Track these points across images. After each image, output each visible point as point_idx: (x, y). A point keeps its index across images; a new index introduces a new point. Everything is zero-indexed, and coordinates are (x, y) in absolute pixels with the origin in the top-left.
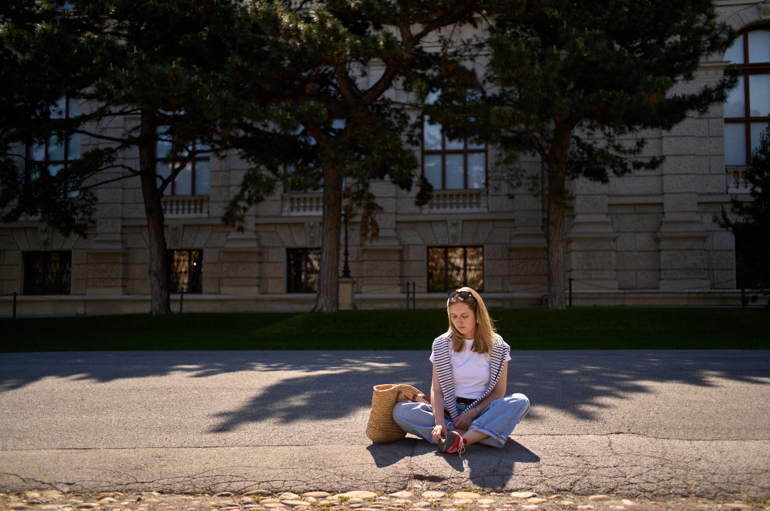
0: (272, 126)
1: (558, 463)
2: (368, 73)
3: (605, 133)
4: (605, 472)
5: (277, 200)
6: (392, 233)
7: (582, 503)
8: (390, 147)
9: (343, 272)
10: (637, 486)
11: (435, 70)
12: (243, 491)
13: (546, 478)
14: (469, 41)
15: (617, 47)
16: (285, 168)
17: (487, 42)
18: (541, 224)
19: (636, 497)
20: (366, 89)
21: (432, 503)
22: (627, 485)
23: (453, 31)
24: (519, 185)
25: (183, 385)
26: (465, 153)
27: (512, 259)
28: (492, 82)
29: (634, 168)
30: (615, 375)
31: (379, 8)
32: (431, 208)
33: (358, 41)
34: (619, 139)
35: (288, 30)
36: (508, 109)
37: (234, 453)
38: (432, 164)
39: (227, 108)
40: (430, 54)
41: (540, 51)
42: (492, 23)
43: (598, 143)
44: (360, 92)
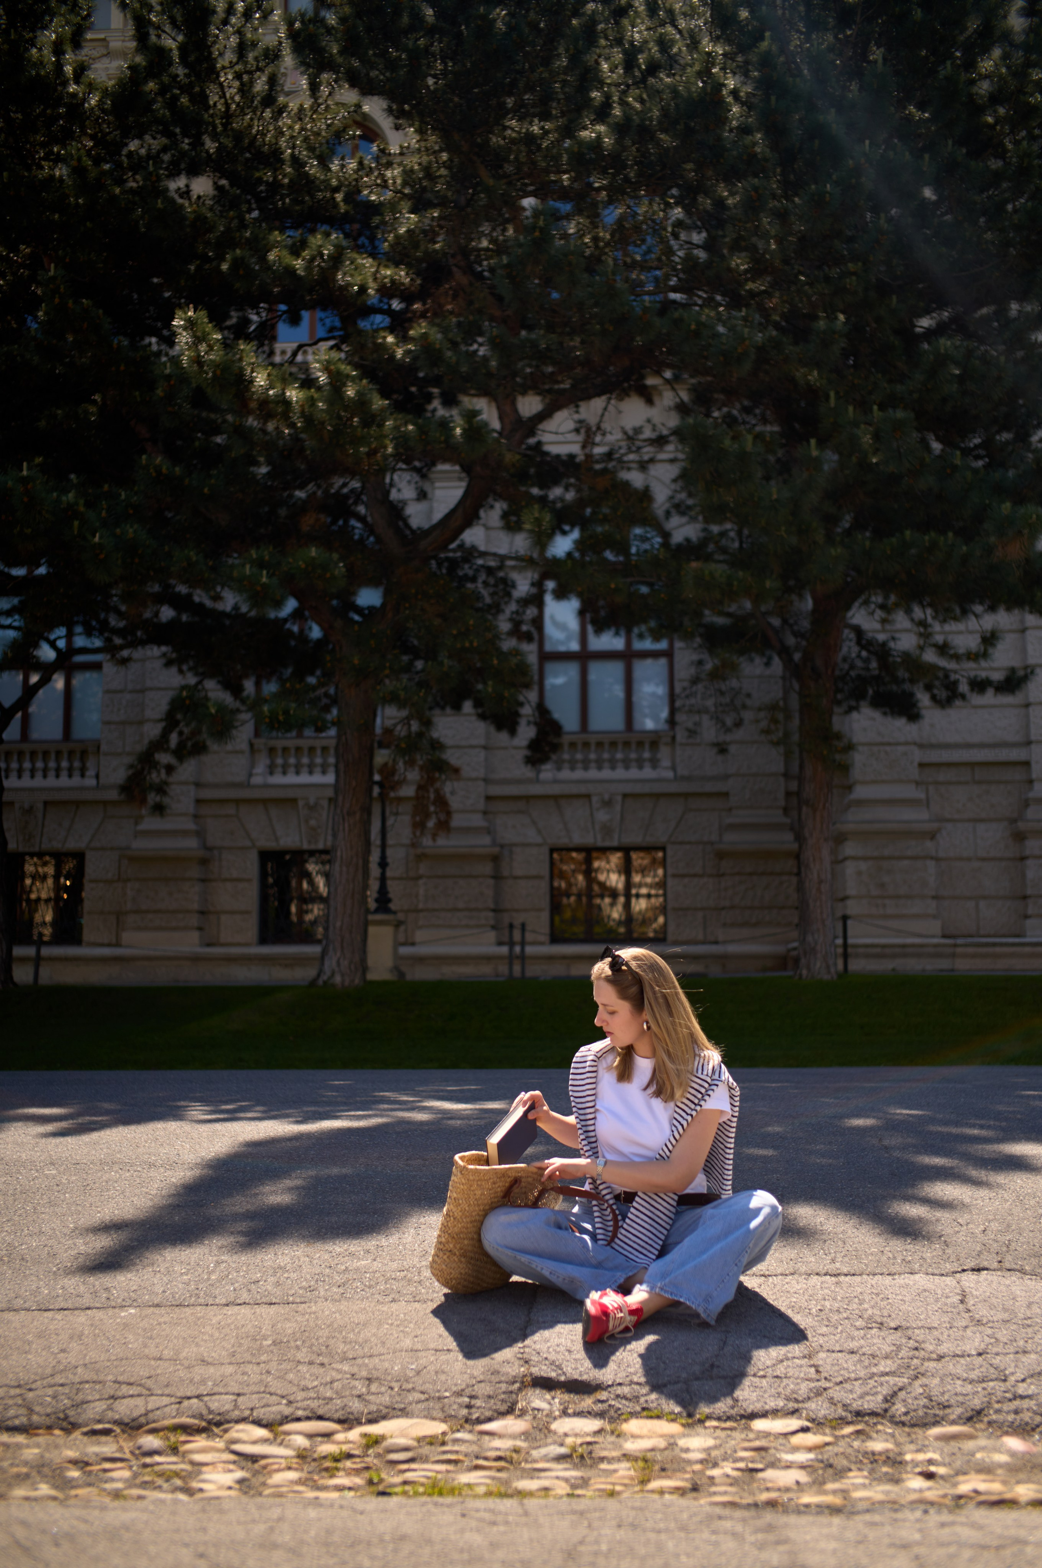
0: (229, 600)
1: (853, 1345)
2: (429, 495)
3: (912, 620)
4: (958, 1368)
5: (242, 752)
6: (477, 821)
7: (912, 1447)
8: (475, 644)
9: (377, 900)
10: (1032, 1403)
11: (567, 488)
12: (143, 1420)
13: (828, 1385)
14: (638, 430)
15: (936, 446)
16: (258, 684)
17: (671, 434)
18: (782, 803)
19: (1033, 1430)
20: (426, 526)
21: (574, 1449)
22: (1010, 1400)
23: (605, 409)
24: (738, 724)
25: (24, 1156)
26: (628, 657)
27: (723, 875)
28: (682, 514)
29: (972, 690)
30: (954, 1130)
31: (454, 359)
32: (559, 769)
33: (411, 427)
34: (943, 633)
35: (265, 402)
36: (719, 569)
37: (126, 1325)
38: (560, 681)
39: (137, 560)
40: (558, 456)
41: (780, 453)
42: (685, 396)
43: (899, 639)
44: (413, 531)
